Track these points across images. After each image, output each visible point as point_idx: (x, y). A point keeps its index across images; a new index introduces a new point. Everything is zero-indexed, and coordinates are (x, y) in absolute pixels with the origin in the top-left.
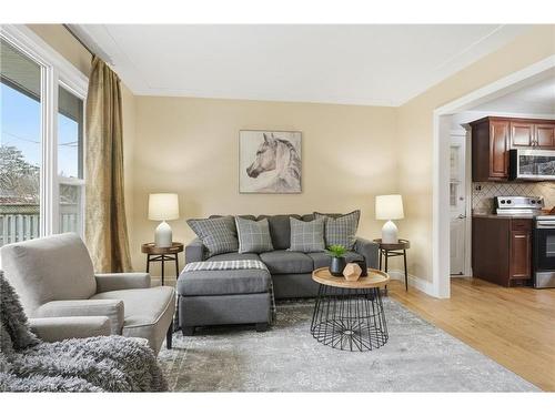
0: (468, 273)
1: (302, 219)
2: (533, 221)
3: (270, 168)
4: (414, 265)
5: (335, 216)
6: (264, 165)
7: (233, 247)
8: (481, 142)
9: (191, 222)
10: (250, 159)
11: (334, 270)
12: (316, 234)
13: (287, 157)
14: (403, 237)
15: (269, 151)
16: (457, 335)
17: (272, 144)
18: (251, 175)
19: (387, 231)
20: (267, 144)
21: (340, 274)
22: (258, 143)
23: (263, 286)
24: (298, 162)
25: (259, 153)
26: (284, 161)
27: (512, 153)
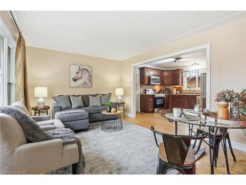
0: (139, 111)
1: (92, 96)
2: (154, 95)
3: (81, 78)
4: (126, 109)
5: (104, 95)
6: (79, 77)
7: (70, 106)
8: (142, 73)
9: (53, 98)
10: (73, 75)
11: (108, 110)
12: (98, 101)
13: (87, 75)
14: (123, 101)
15: (81, 72)
16: (137, 124)
17: (82, 70)
18: (74, 81)
19: (119, 99)
20: (80, 70)
21: (110, 111)
22: (77, 69)
23: (87, 117)
24: (91, 76)
25: (77, 73)
26: (86, 76)
27: (150, 77)
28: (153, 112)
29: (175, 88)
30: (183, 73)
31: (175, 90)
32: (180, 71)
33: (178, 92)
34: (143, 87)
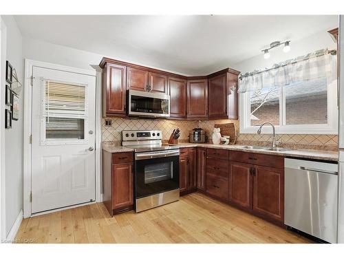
27: (127, 92)
28: (132, 208)
29: (217, 126)
30: (240, 81)
31: (217, 131)
32: (229, 76)
33: (226, 138)
34: (114, 125)
